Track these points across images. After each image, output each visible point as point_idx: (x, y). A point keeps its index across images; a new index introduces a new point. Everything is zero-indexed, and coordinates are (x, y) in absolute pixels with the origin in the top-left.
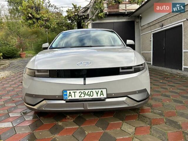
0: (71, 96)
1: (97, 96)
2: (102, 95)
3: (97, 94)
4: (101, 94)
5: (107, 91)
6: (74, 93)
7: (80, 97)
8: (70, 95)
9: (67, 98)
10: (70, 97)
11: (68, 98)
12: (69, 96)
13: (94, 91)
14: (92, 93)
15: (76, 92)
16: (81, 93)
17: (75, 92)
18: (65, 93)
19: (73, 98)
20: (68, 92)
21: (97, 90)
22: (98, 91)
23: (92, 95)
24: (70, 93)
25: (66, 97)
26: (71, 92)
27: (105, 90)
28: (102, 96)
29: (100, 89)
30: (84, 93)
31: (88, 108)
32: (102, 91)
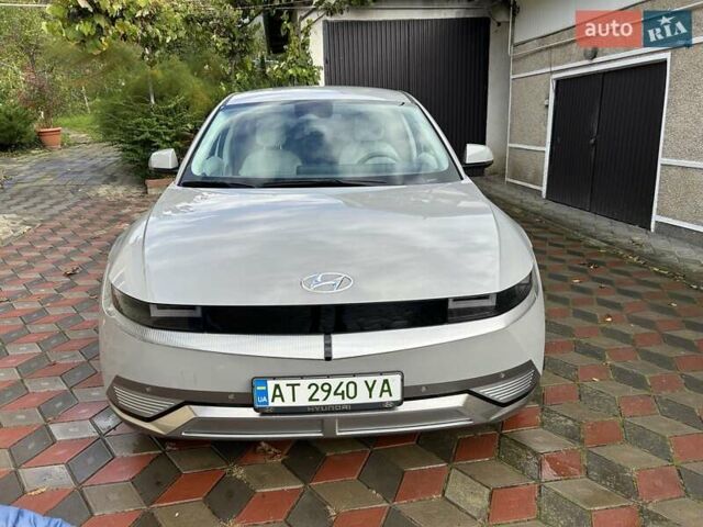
0: (281, 396)
1: (370, 397)
2: (387, 394)
3: (370, 390)
4: (383, 391)
5: (402, 380)
6: (291, 388)
7: (311, 399)
8: (278, 393)
9: (267, 403)
10: (278, 400)
11: (271, 404)
12: (274, 396)
13: (360, 381)
14: (352, 387)
15: (298, 385)
16: (314, 388)
17: (293, 385)
18: (259, 388)
19: (288, 403)
20: (271, 384)
21: (370, 380)
22: (375, 381)
23: (352, 394)
24: (277, 386)
25: (265, 399)
26: (283, 383)
27: (398, 377)
28: (386, 398)
29: (381, 374)
30: (326, 387)
31: (338, 434)
32: (386, 381)
